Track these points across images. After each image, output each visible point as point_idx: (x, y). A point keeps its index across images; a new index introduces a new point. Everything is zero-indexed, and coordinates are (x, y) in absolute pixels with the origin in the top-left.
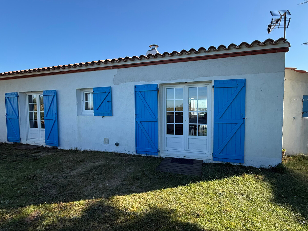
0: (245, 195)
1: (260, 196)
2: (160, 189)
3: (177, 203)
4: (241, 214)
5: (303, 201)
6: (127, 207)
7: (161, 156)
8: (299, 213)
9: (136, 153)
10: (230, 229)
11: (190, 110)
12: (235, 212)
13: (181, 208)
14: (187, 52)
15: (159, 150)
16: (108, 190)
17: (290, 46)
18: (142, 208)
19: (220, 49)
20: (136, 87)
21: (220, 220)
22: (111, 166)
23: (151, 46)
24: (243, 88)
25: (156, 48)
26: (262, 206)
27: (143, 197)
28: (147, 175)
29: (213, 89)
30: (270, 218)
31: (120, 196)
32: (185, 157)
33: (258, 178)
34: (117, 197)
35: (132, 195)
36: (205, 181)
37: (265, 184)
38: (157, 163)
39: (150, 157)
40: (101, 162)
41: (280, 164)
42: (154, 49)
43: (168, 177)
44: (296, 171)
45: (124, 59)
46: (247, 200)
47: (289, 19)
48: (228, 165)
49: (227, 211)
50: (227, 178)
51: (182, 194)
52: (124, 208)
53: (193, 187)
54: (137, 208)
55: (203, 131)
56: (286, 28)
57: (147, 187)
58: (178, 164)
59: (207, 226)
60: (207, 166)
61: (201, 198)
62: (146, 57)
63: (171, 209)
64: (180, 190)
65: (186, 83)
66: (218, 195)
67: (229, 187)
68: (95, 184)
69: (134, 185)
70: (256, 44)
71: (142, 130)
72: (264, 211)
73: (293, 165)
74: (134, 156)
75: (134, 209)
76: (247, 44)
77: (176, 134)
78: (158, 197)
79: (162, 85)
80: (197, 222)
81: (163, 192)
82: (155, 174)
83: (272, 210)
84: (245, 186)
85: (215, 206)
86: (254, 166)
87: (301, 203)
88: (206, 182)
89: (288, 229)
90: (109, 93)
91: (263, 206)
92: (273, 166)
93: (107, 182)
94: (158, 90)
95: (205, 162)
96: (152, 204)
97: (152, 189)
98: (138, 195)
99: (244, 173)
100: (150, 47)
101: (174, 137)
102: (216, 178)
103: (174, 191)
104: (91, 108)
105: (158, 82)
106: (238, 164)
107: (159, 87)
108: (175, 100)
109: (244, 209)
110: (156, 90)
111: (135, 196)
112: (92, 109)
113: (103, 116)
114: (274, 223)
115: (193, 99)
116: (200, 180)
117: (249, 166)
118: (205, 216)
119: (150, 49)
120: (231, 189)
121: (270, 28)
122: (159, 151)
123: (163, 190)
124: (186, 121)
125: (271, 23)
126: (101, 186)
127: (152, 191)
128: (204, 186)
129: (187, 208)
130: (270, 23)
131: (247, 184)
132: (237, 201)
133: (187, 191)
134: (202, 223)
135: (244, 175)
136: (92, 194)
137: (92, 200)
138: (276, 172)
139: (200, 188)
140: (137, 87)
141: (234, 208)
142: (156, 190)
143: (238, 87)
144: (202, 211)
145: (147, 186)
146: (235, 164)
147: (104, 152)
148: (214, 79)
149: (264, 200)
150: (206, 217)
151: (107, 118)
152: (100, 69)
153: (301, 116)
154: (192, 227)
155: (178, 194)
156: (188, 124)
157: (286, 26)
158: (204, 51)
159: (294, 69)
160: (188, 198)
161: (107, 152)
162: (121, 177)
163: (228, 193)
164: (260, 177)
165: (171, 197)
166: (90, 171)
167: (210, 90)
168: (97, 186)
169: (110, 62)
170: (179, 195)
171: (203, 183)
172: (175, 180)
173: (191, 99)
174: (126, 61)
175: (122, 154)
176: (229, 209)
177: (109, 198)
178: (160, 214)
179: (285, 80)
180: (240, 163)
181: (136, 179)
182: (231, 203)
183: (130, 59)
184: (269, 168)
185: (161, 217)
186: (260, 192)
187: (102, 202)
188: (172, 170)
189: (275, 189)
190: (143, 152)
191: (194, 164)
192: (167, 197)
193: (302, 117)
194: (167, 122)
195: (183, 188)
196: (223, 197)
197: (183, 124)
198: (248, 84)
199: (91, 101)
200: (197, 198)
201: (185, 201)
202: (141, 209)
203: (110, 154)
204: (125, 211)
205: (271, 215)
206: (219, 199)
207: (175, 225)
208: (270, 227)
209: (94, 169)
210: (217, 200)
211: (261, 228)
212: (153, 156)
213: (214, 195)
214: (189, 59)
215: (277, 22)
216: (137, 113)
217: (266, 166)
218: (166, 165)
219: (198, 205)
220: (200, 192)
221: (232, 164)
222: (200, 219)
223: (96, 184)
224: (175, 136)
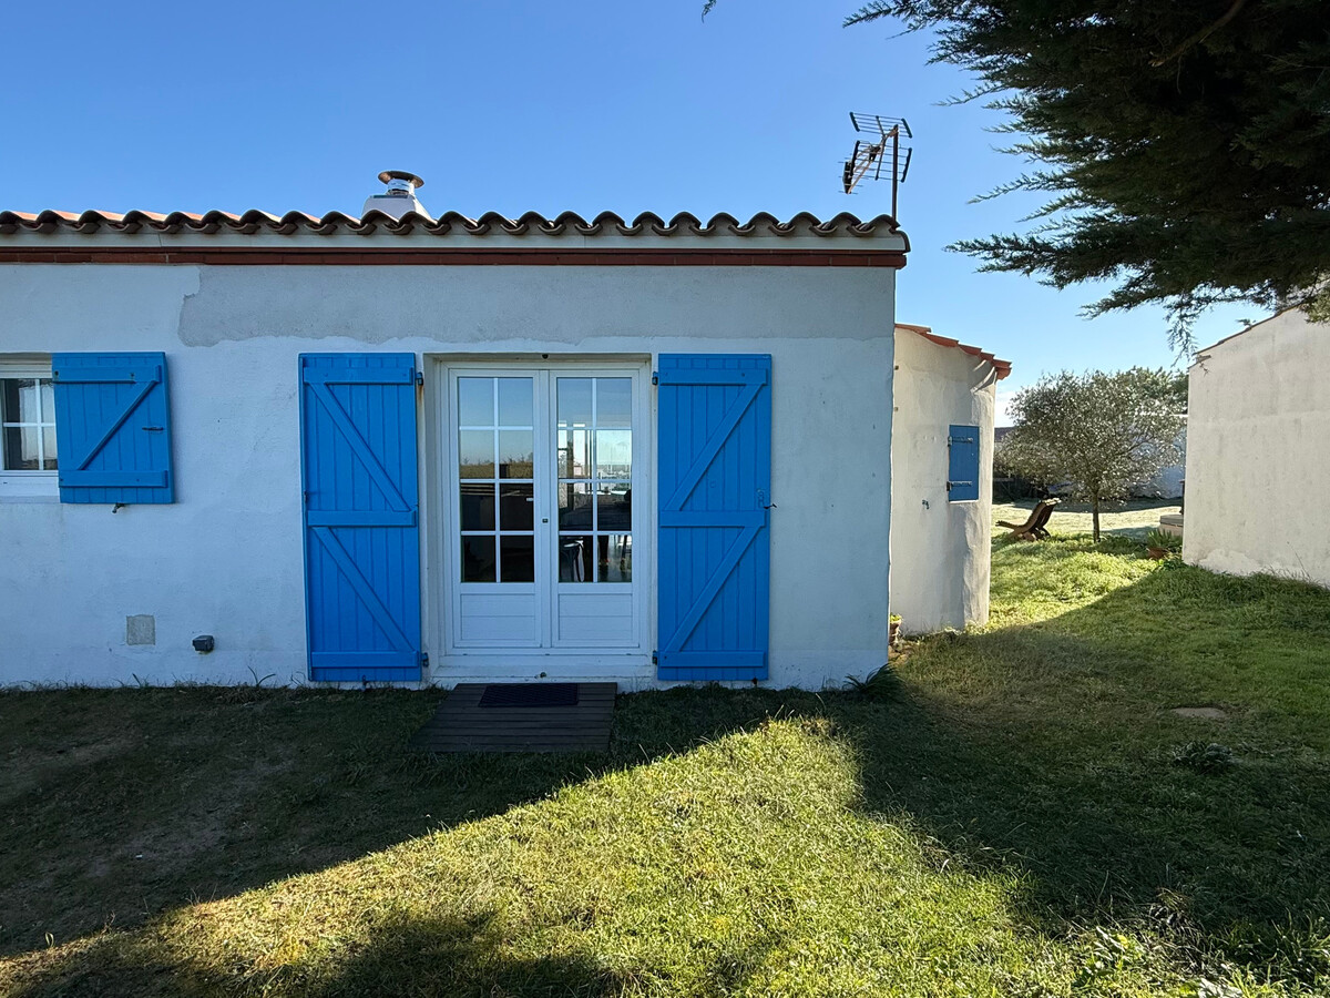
0: (768, 801)
1: (817, 796)
2: (426, 834)
3: (502, 884)
4: (750, 878)
5: (947, 791)
6: (249, 949)
7: (436, 680)
8: (933, 835)
9: (313, 678)
10: (711, 944)
11: (571, 476)
12: (729, 876)
13: (517, 900)
14: (546, 224)
15: (425, 657)
16: (144, 883)
17: (908, 250)
18: (330, 939)
19: (677, 227)
20: (305, 361)
21: (675, 918)
22: (164, 756)
23: (386, 177)
24: (764, 388)
25: (411, 188)
26: (822, 834)
27: (336, 886)
28: (366, 776)
29: (654, 390)
30: (845, 875)
31: (214, 905)
32: (543, 675)
33: (815, 731)
34: (196, 908)
35: (281, 884)
36: (623, 770)
37: (836, 749)
38: (416, 717)
39: (384, 690)
40: (107, 743)
41: (883, 671)
42: (399, 194)
43: (467, 773)
44: (928, 689)
45: (238, 218)
46: (774, 819)
47: (907, 152)
48: (714, 691)
49: (702, 878)
50: (705, 744)
51: (521, 840)
52: (234, 957)
53: (575, 802)
54: (307, 943)
55: (623, 562)
56: (899, 183)
57: (360, 833)
58: (512, 710)
59: (623, 955)
60: (634, 705)
61: (603, 844)
62: (359, 222)
63: (475, 917)
64: (517, 824)
65: (545, 356)
66: (670, 818)
67: (714, 781)
68: (60, 864)
69: (294, 837)
70: (804, 228)
71: (339, 568)
72: (827, 850)
73: (920, 670)
74: (297, 696)
75: (285, 952)
76: (775, 222)
77: (502, 581)
78: (414, 870)
79: (436, 359)
80: (585, 947)
81: (437, 847)
82: (402, 769)
83: (854, 840)
84: (769, 767)
85: (657, 865)
86: (803, 687)
87: (942, 800)
88: (626, 771)
89: (898, 901)
90: (155, 384)
91: (828, 830)
92: (863, 680)
93: (137, 844)
94: (417, 380)
95: (628, 691)
96: (383, 912)
97: (384, 839)
98: (311, 878)
99: (766, 715)
100: (381, 178)
101: (498, 591)
102: (663, 751)
103: (490, 833)
104: (41, 459)
105: (419, 346)
106: (750, 685)
107: (421, 368)
108: (496, 428)
109: (761, 855)
110: (408, 381)
111: (296, 889)
112: (51, 464)
113: (119, 506)
114: (857, 886)
115: (583, 425)
116: (601, 765)
117: (784, 687)
118: (617, 916)
119: (384, 189)
120: (720, 788)
121: (852, 174)
122: (424, 661)
123: (437, 834)
124: (545, 521)
125: (855, 158)
126: (100, 869)
127: (383, 852)
128: (617, 789)
129: (544, 895)
130: (852, 157)
131: (778, 760)
132: (738, 831)
133: (547, 824)
134: (603, 949)
135: (767, 724)
136: (40, 923)
137: (36, 956)
138: (871, 698)
139: (600, 801)
140: (310, 362)
141: (729, 856)
142: (405, 839)
143: (745, 385)
144: (607, 892)
145: (363, 829)
146: (738, 685)
147: (126, 691)
148: (657, 346)
149: (831, 807)
150: (620, 917)
151: (143, 516)
152: (93, 256)
153: (945, 495)
154: (562, 974)
155: (508, 842)
156: (556, 533)
157: (900, 177)
158: (617, 228)
159: (924, 332)
160: (549, 851)
161: (147, 690)
162: (222, 805)
163: (707, 804)
164: (819, 725)
165: (474, 863)
166: (32, 798)
167: (643, 394)
168: (74, 875)
169: (157, 224)
170: (509, 847)
171: (613, 779)
172: (497, 783)
173: (575, 425)
174: (252, 232)
175: (235, 688)
176: (708, 867)
177: (144, 926)
178: (420, 949)
179: (897, 368)
180: (755, 681)
181: (308, 804)
182: (719, 841)
183: (273, 224)
184: (851, 687)
185: (424, 960)
186: (817, 782)
187: (106, 956)
188: (487, 740)
189: (866, 761)
190: (345, 670)
191: (580, 704)
192: (456, 864)
193: (947, 499)
194: (464, 528)
195: (530, 810)
196: (690, 824)
197: (532, 537)
198: (781, 376)
199: (39, 425)
200: (590, 844)
201: (538, 869)
202: (326, 942)
203: (162, 698)
204: (235, 972)
205: (850, 860)
206: (675, 833)
207: (488, 981)
208: (844, 907)
209: (58, 785)
210: (666, 838)
211: (815, 917)
212: (398, 685)
213: (657, 823)
214: (554, 257)
215: (871, 155)
216: (314, 488)
217: (840, 682)
218: (456, 720)
219: (591, 872)
220: (600, 820)
221: (727, 685)
222: (597, 933)
223: (65, 866)
224: (499, 586)
